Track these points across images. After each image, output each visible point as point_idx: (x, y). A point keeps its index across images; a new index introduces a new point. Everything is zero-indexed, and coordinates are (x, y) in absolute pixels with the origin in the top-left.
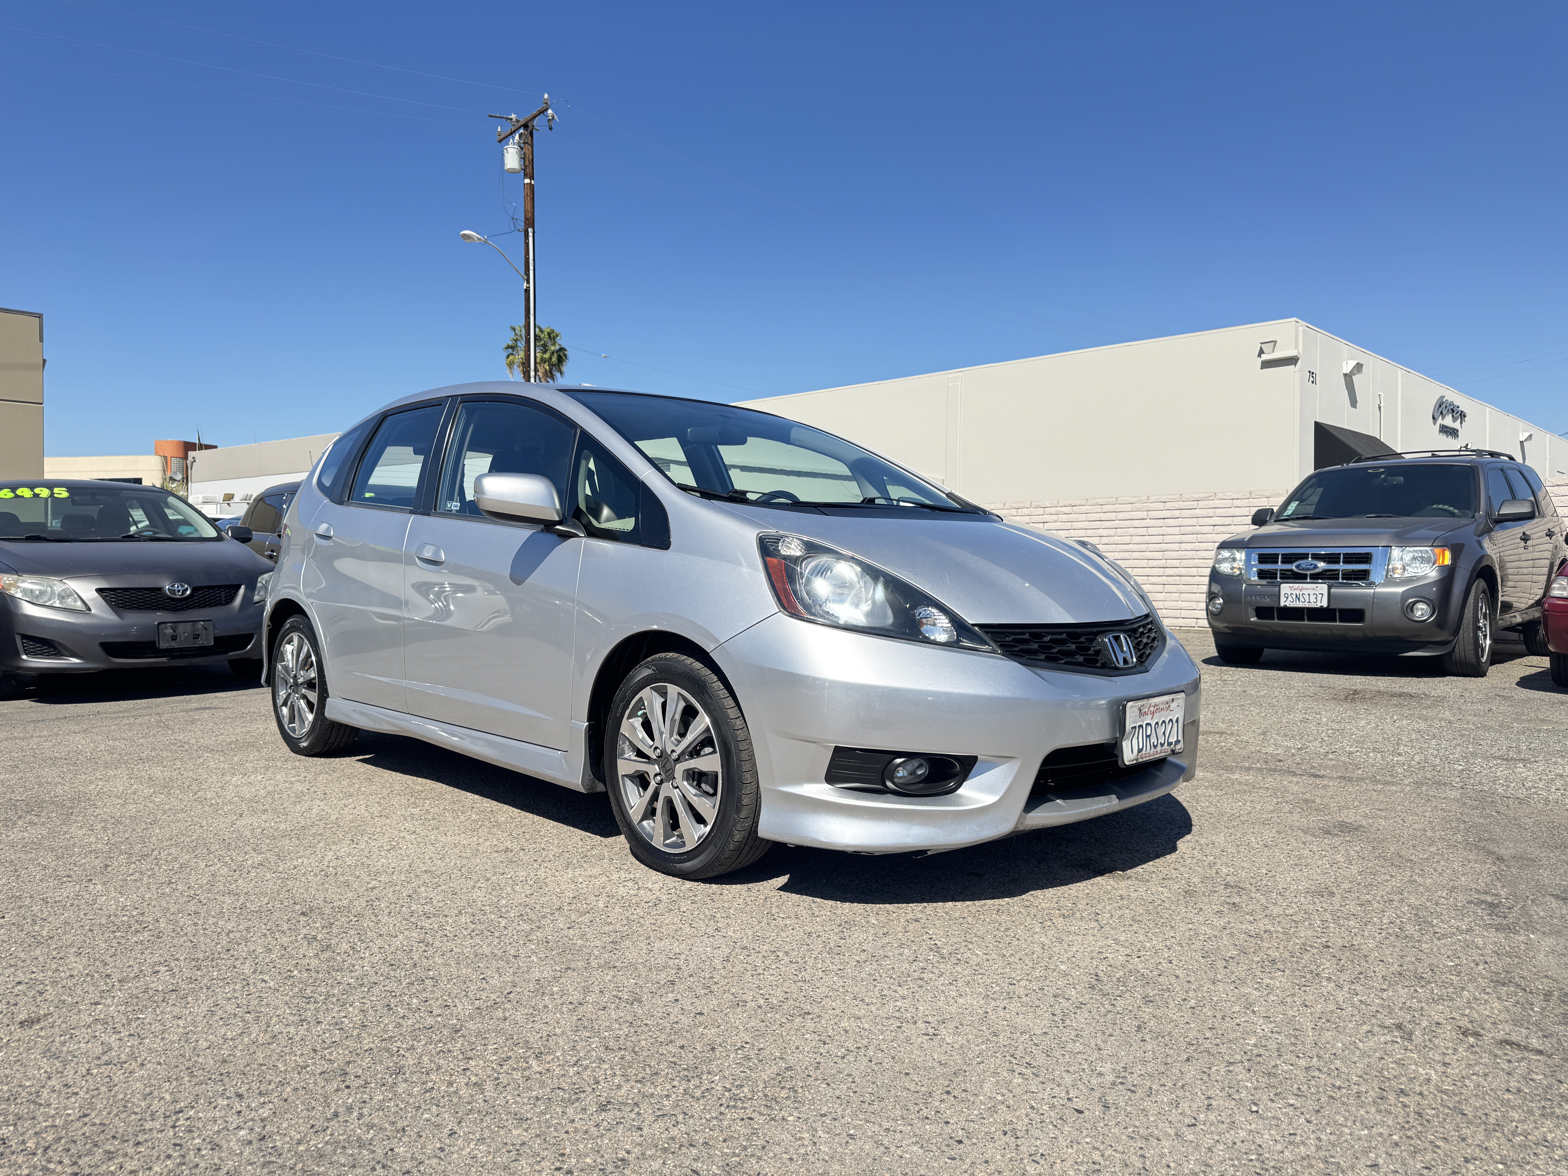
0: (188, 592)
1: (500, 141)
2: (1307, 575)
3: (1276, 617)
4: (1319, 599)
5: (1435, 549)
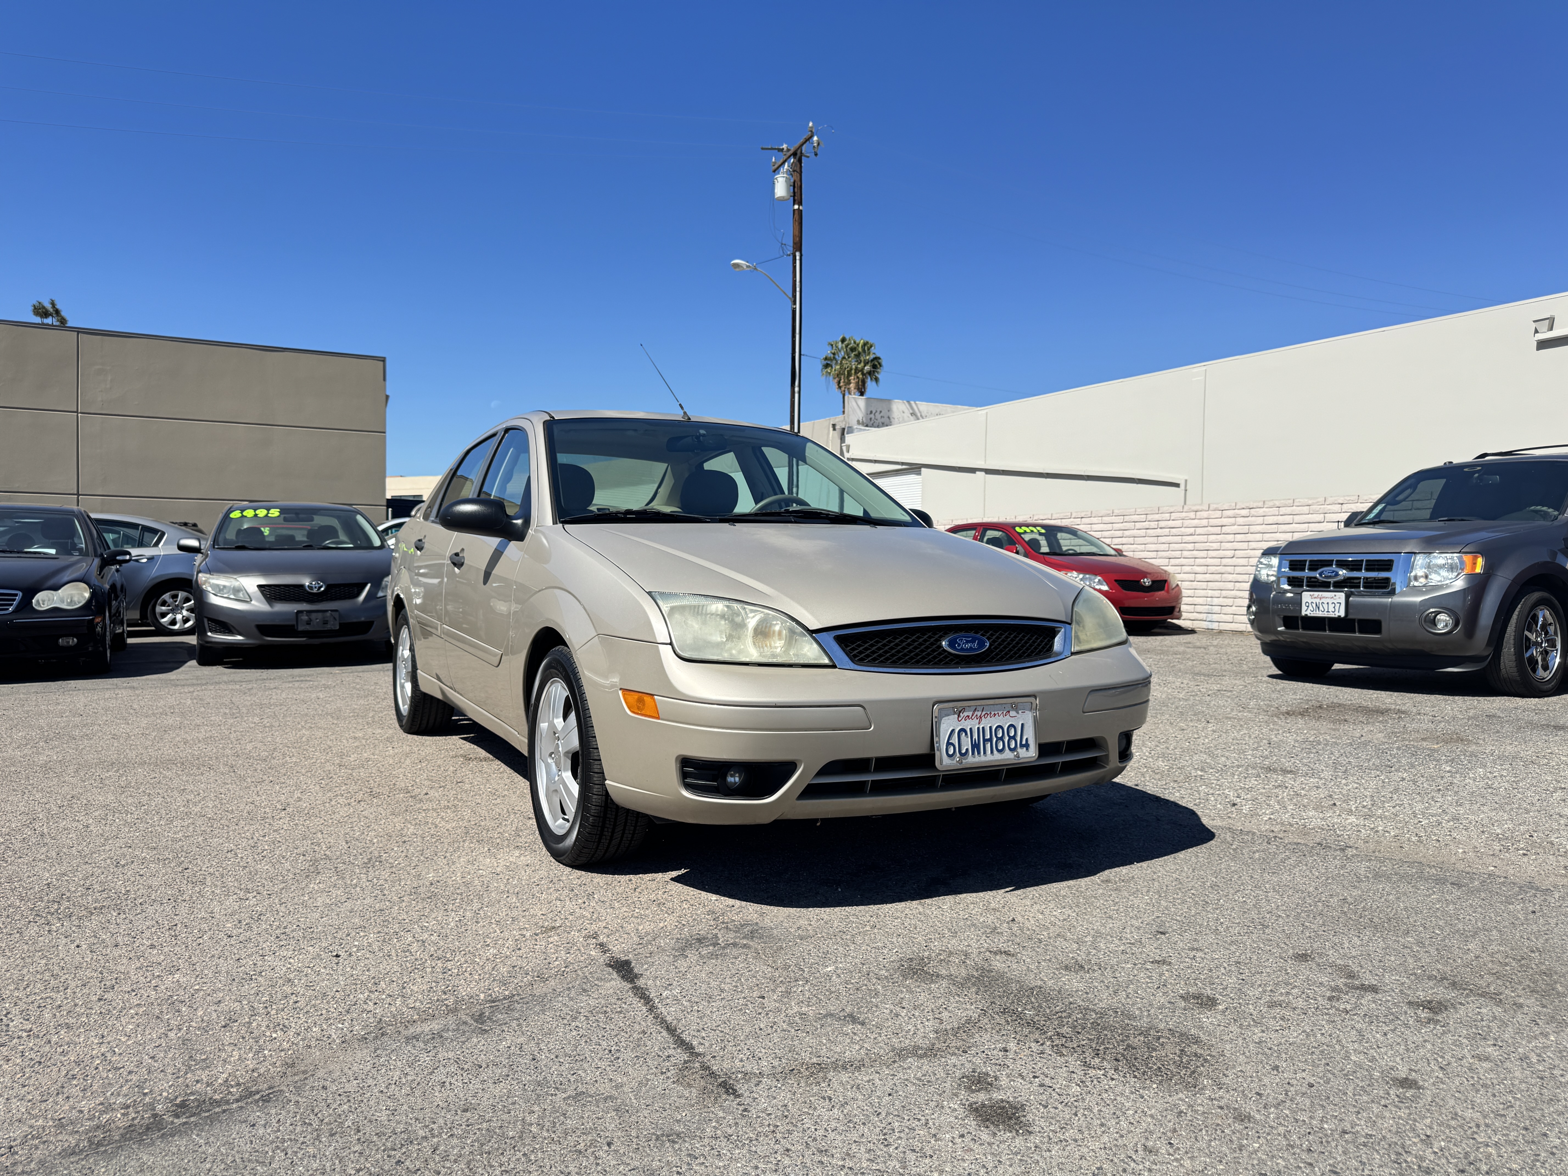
0: (322, 589)
1: (774, 171)
2: (1330, 582)
3: (1300, 626)
4: (1337, 608)
5: (1463, 555)
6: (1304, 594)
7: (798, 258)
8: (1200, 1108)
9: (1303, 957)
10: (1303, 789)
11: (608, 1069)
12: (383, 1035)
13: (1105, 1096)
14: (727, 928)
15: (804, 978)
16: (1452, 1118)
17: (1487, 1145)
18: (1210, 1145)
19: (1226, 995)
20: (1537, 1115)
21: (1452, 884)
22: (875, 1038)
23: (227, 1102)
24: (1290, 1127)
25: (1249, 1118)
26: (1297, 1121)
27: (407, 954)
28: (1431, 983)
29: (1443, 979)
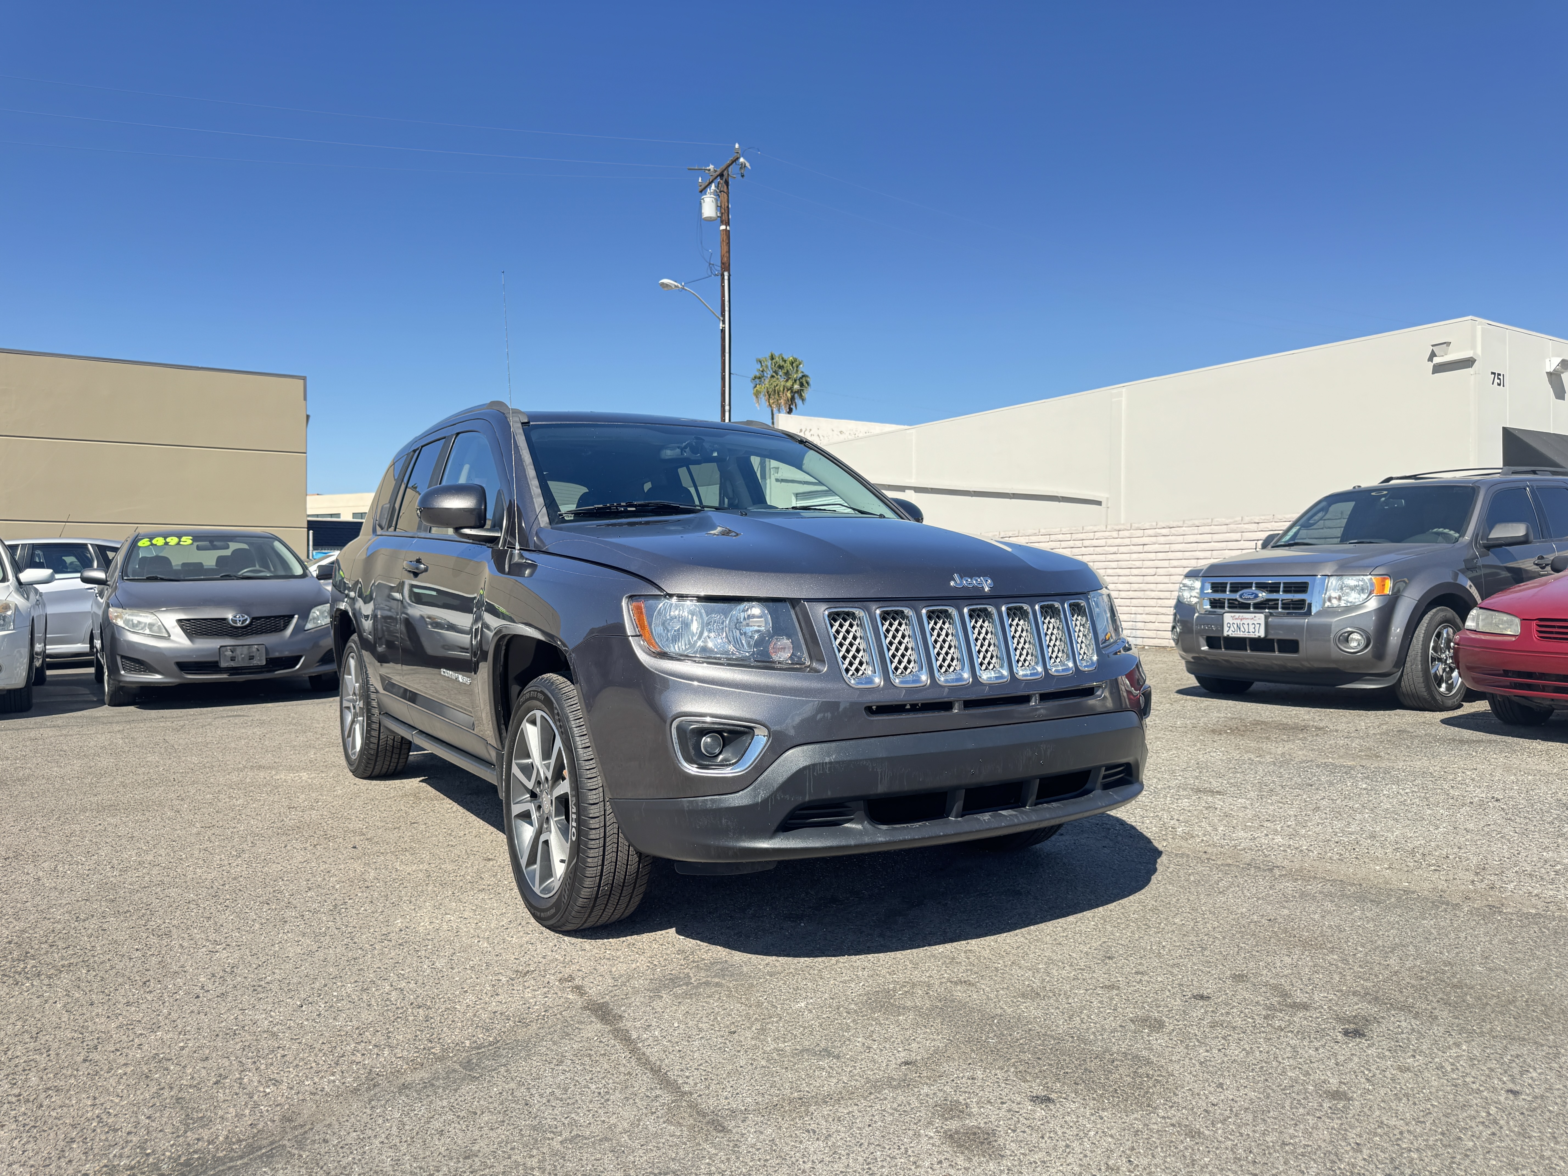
0: (247, 622)
1: (701, 192)
2: (1250, 604)
3: (1222, 647)
4: (1257, 629)
5: (1373, 577)
6: (1225, 615)
7: (726, 277)
8: (1155, 1127)
9: (1239, 978)
10: (1232, 810)
11: (600, 1111)
12: (375, 1086)
13: (1068, 1118)
14: (698, 966)
15: (778, 1014)
16: (1379, 1126)
17: (1410, 1151)
18: (1165, 1162)
19: (1173, 1017)
20: (1452, 1120)
21: (1371, 901)
22: (851, 1072)
23: (232, 1160)
24: (1236, 1141)
25: (1199, 1133)
26: (1241, 1135)
27: (388, 1003)
28: (1356, 999)
29: (1367, 994)
